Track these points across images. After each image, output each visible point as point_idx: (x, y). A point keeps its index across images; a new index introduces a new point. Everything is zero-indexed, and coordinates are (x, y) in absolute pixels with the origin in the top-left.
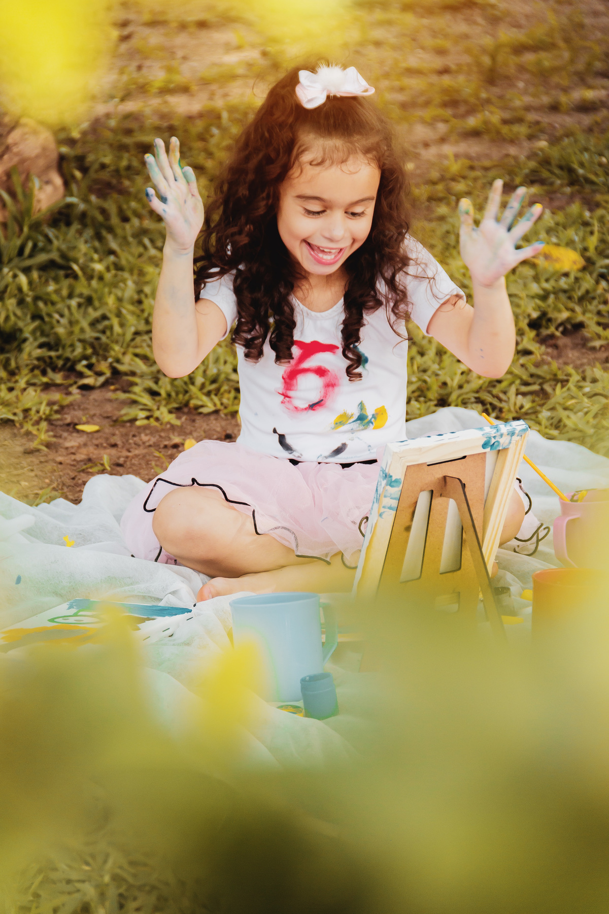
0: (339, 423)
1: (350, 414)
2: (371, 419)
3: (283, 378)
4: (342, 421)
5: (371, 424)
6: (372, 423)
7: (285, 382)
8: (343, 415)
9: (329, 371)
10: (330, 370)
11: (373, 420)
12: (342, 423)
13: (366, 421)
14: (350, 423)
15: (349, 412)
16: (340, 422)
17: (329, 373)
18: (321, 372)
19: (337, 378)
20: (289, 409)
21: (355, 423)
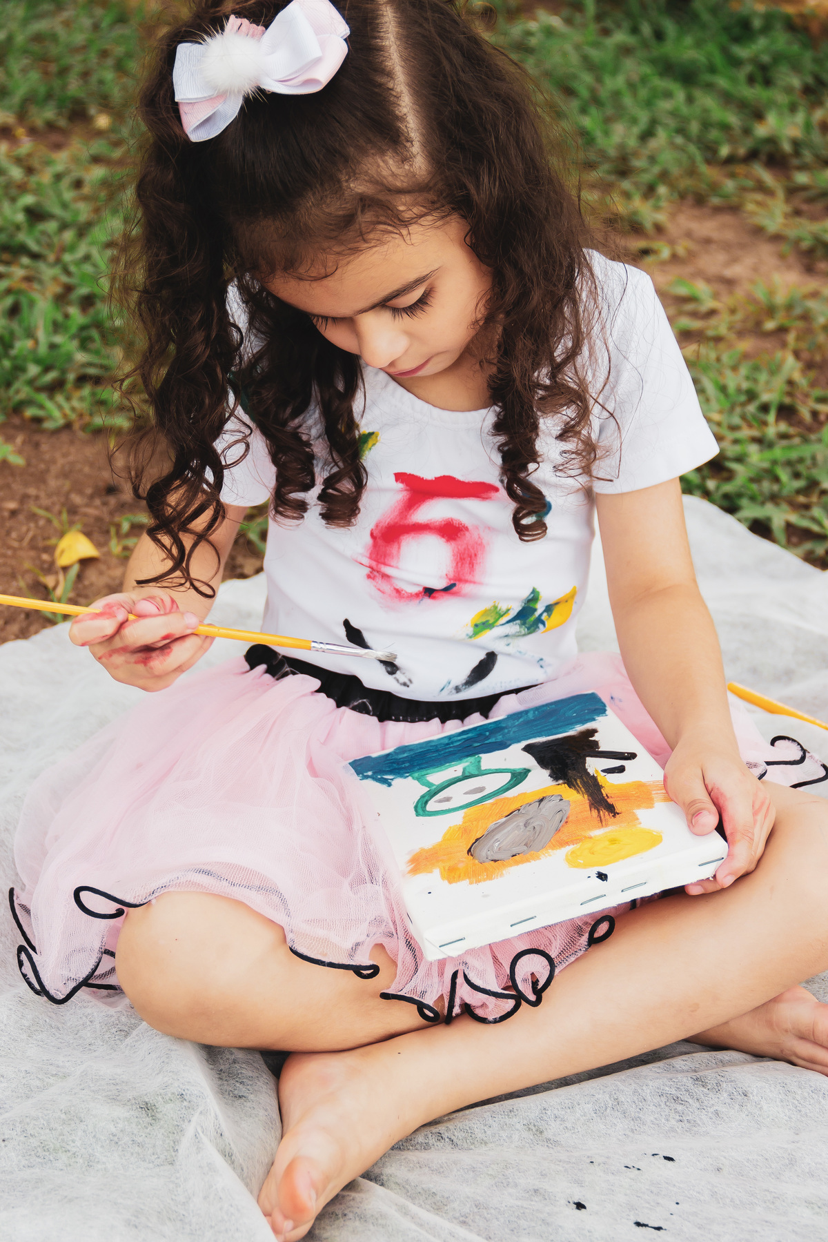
0: (482, 626)
1: (504, 609)
2: (541, 615)
3: (372, 535)
4: (488, 621)
5: (541, 626)
6: (543, 623)
7: (375, 545)
8: (490, 610)
9: (467, 529)
10: (470, 528)
11: (544, 617)
12: (487, 624)
13: (532, 619)
14: (503, 625)
15: (503, 606)
16: (484, 624)
17: (467, 534)
18: (450, 531)
19: (481, 544)
20: (383, 593)
21: (511, 624)
